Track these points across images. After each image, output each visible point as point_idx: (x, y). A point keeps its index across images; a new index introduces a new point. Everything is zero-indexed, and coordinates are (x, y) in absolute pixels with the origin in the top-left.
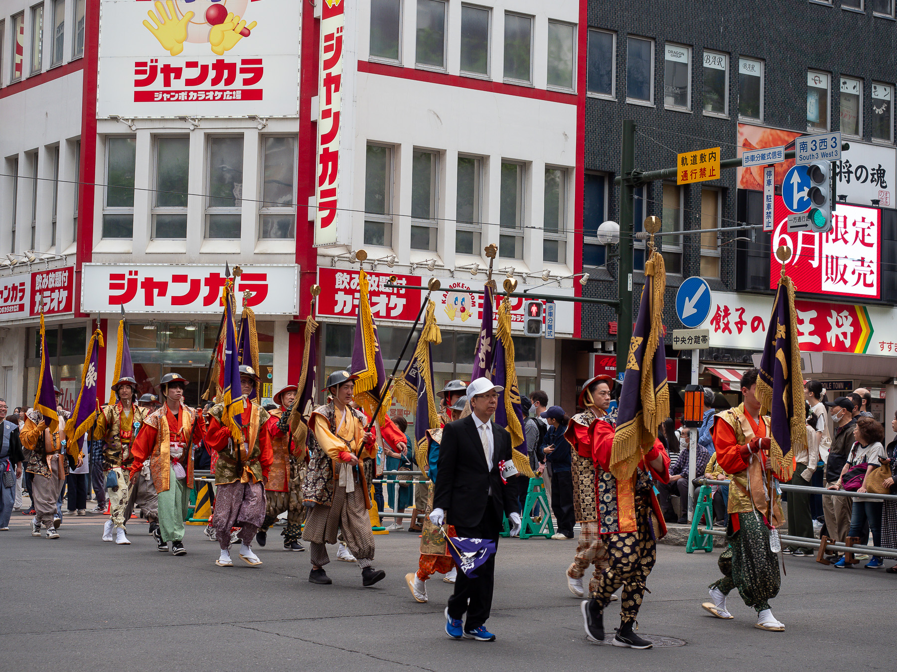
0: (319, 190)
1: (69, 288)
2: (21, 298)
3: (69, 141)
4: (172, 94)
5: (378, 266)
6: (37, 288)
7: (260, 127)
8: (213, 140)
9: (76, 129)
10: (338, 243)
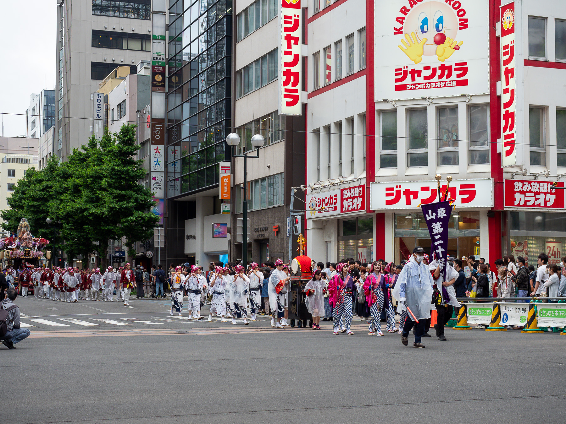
0: (503, 135)
1: (363, 197)
2: (335, 203)
3: (359, 115)
4: (417, 85)
5: (539, 177)
6: (344, 197)
7: (467, 101)
8: (441, 110)
9: (363, 108)
10: (517, 165)
